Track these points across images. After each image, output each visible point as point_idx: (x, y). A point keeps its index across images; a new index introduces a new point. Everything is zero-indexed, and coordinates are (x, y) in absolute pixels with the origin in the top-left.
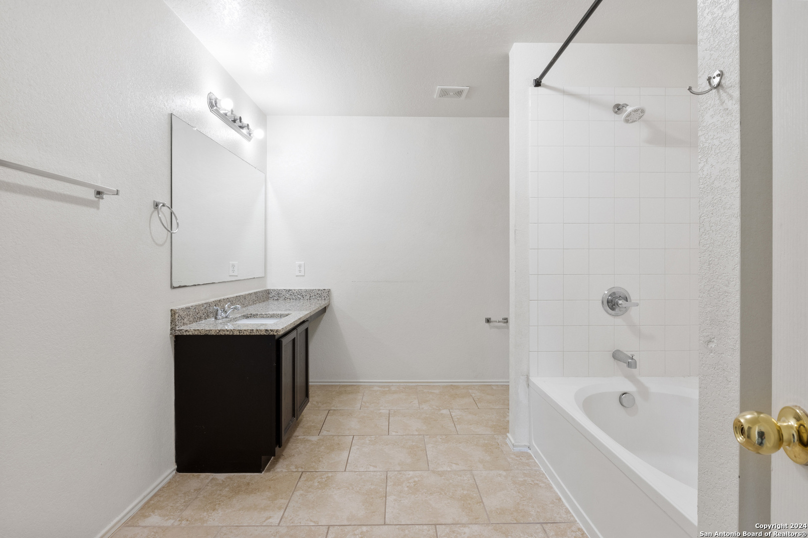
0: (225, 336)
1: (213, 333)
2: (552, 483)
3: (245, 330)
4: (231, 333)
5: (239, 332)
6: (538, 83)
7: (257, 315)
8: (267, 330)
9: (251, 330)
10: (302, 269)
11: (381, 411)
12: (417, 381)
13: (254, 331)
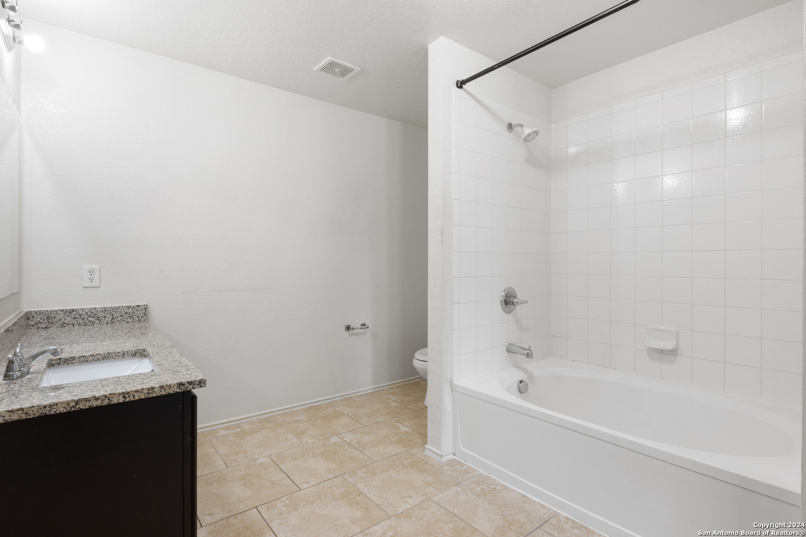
0: (91, 409)
1: (62, 410)
2: (504, 483)
3: (136, 391)
4: (106, 402)
5: (124, 397)
6: (460, 84)
7: (74, 358)
8: (181, 384)
9: (149, 389)
10: (96, 276)
11: (259, 461)
12: (271, 410)
13: (156, 390)
